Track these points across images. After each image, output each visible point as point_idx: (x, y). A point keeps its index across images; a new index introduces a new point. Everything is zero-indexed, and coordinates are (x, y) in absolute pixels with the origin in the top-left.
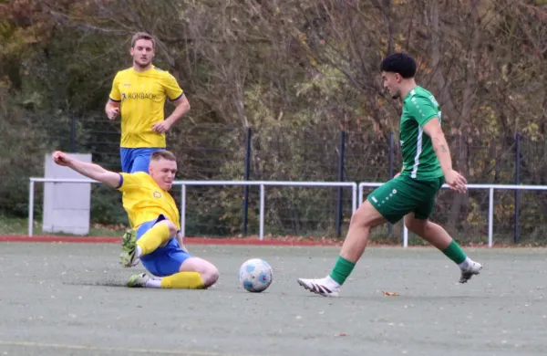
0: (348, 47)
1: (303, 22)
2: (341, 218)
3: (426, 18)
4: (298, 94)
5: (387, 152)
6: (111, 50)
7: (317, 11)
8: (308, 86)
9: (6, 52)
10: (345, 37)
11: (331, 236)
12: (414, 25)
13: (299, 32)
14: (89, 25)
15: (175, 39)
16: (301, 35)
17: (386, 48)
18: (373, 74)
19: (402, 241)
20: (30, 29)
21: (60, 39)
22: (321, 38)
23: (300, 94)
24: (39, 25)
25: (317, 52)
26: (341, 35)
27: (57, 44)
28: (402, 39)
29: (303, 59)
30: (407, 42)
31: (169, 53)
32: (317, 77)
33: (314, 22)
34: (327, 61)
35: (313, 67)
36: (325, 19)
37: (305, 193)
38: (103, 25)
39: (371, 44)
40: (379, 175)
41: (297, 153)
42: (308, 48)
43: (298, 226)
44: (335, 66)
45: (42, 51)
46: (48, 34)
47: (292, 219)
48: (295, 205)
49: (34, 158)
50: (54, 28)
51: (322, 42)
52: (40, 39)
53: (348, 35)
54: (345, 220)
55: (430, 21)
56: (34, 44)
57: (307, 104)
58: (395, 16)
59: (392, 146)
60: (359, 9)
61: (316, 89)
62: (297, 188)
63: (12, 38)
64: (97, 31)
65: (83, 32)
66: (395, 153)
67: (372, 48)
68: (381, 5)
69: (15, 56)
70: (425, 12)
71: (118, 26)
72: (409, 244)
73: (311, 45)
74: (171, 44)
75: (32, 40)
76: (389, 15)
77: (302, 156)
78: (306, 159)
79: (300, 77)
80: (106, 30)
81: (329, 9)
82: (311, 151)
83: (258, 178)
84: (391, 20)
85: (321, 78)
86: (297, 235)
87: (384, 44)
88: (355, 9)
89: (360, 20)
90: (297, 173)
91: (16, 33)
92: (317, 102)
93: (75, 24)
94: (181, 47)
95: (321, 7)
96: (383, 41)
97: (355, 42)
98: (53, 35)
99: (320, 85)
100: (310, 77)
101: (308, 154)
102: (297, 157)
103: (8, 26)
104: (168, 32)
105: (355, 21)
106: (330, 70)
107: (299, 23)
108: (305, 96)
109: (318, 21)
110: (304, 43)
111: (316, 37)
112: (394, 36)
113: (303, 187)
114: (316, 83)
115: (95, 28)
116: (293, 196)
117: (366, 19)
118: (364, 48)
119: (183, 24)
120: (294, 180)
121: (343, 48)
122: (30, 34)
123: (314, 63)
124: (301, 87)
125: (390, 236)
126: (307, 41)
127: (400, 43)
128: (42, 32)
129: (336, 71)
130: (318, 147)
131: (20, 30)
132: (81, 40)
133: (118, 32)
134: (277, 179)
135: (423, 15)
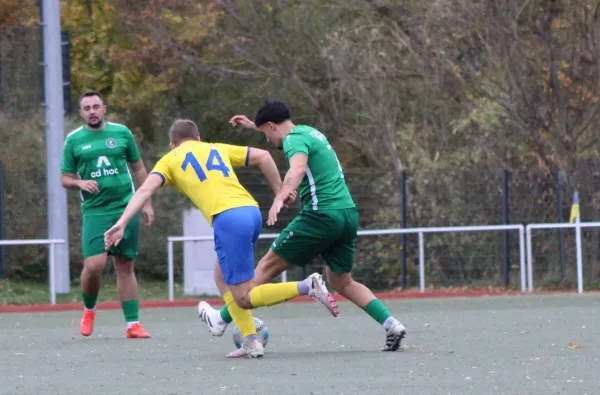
0: (507, 77)
1: (457, 53)
2: (509, 264)
3: (590, 41)
4: (454, 131)
5: (554, 189)
6: (250, 94)
7: (471, 40)
8: (465, 122)
9: (136, 102)
10: (503, 67)
11: (498, 285)
12: (578, 50)
13: (452, 64)
14: (224, 69)
15: (318, 78)
16: (455, 68)
17: (548, 77)
18: (535, 105)
19: (576, 286)
20: (162, 76)
21: (193, 85)
22: (477, 69)
23: (457, 132)
24: (170, 71)
25: (473, 86)
26: (498, 65)
27: (190, 91)
28: (566, 66)
29: (458, 92)
30: (571, 68)
31: (313, 95)
32: (475, 111)
33: (469, 53)
34: (483, 94)
35: (469, 101)
36: (480, 49)
37: (469, 239)
38: (237, 68)
39: (531, 73)
40: (547, 216)
41: (456, 195)
42: (463, 81)
43: (462, 275)
44: (493, 99)
45: (174, 100)
46: (181, 80)
47: (455, 268)
48: (458, 253)
49: (171, 215)
50: (187, 73)
51: (478, 74)
52: (172, 86)
53: (507, 66)
54: (513, 266)
55: (594, 44)
56: (166, 92)
57: (465, 143)
58: (556, 41)
59: (561, 183)
60: (516, 36)
61: (474, 125)
62: (458, 234)
63: (142, 86)
64: (233, 74)
65: (218, 77)
66: (564, 191)
67: (532, 78)
68: (541, 31)
69: (146, 106)
70: (589, 35)
71: (255, 69)
72: (585, 289)
73: (467, 77)
74: (314, 84)
75: (163, 87)
76: (550, 41)
77: (462, 198)
78: (467, 201)
79: (456, 112)
80: (243, 73)
81: (484, 37)
82: (472, 193)
83: (416, 225)
84: (553, 46)
85: (478, 113)
86: (461, 286)
87: (545, 73)
88: (512, 36)
89: (518, 49)
90: (458, 218)
91: (146, 81)
92: (476, 140)
93: (208, 69)
94: (325, 87)
95: (475, 35)
96: (545, 69)
97: (514, 71)
98: (185, 80)
99: (478, 121)
100: (468, 113)
101: (469, 197)
102: (457, 201)
103: (137, 73)
104: (311, 71)
105: (513, 48)
106: (489, 103)
107: (452, 55)
108: (462, 134)
109: (472, 52)
110: (458, 75)
111: (472, 68)
112: (556, 63)
113: (465, 232)
114: (474, 118)
115: (231, 71)
116: (454, 243)
117: (526, 47)
118: (524, 77)
119: (326, 62)
120: (456, 225)
121: (502, 79)
122: (162, 81)
123: (470, 97)
124: (457, 124)
125: (563, 281)
126: (461, 74)
127: (563, 70)
128: (174, 79)
129: (495, 104)
130: (479, 188)
131: (150, 78)
132: (216, 85)
133: (256, 75)
134: (437, 226)
135: (587, 39)
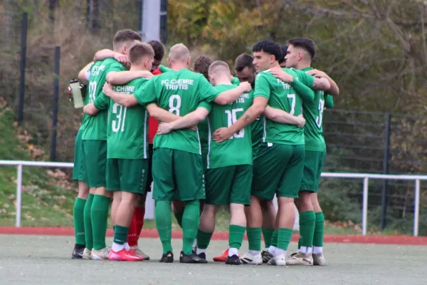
6: (342, 34)
9: (231, 35)
14: (318, 7)
15: (411, 22)
20: (256, 11)
21: (287, 22)
24: (266, 6)
27: (284, 27)
31: (405, 38)
38: (332, 7)
45: (268, 35)
46: (276, 16)
50: (282, 9)
52: (266, 21)
56: (260, 27)
63: (237, 20)
64: (327, 13)
65: (312, 15)
69: (239, 40)
71: (350, 9)
74: (406, 27)
75: (258, 22)
80: (337, 13)
91: (241, 15)
93: (303, 6)
94: (417, 31)
98: (280, 17)
103: (233, 6)
104: (404, 15)
115: (325, 10)
119: (421, 7)
122: (257, 16)
128: (269, 14)
131: (246, 12)
132: (310, 23)
133: (349, 15)
